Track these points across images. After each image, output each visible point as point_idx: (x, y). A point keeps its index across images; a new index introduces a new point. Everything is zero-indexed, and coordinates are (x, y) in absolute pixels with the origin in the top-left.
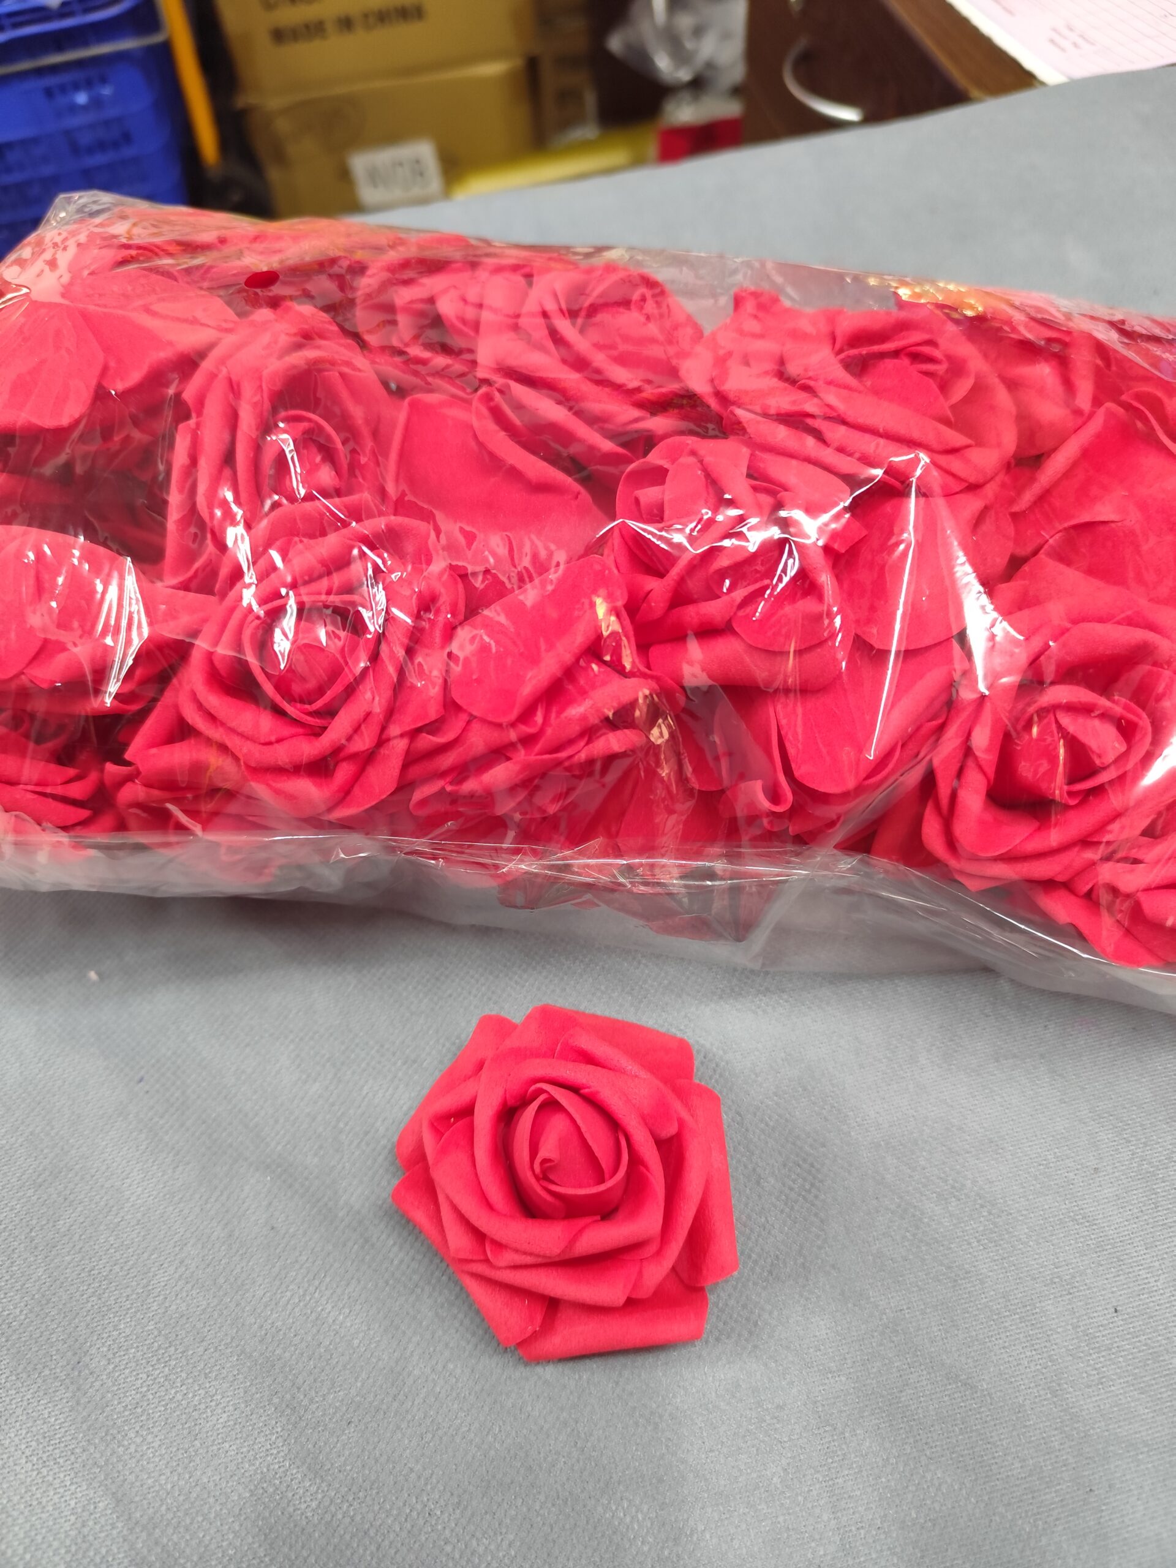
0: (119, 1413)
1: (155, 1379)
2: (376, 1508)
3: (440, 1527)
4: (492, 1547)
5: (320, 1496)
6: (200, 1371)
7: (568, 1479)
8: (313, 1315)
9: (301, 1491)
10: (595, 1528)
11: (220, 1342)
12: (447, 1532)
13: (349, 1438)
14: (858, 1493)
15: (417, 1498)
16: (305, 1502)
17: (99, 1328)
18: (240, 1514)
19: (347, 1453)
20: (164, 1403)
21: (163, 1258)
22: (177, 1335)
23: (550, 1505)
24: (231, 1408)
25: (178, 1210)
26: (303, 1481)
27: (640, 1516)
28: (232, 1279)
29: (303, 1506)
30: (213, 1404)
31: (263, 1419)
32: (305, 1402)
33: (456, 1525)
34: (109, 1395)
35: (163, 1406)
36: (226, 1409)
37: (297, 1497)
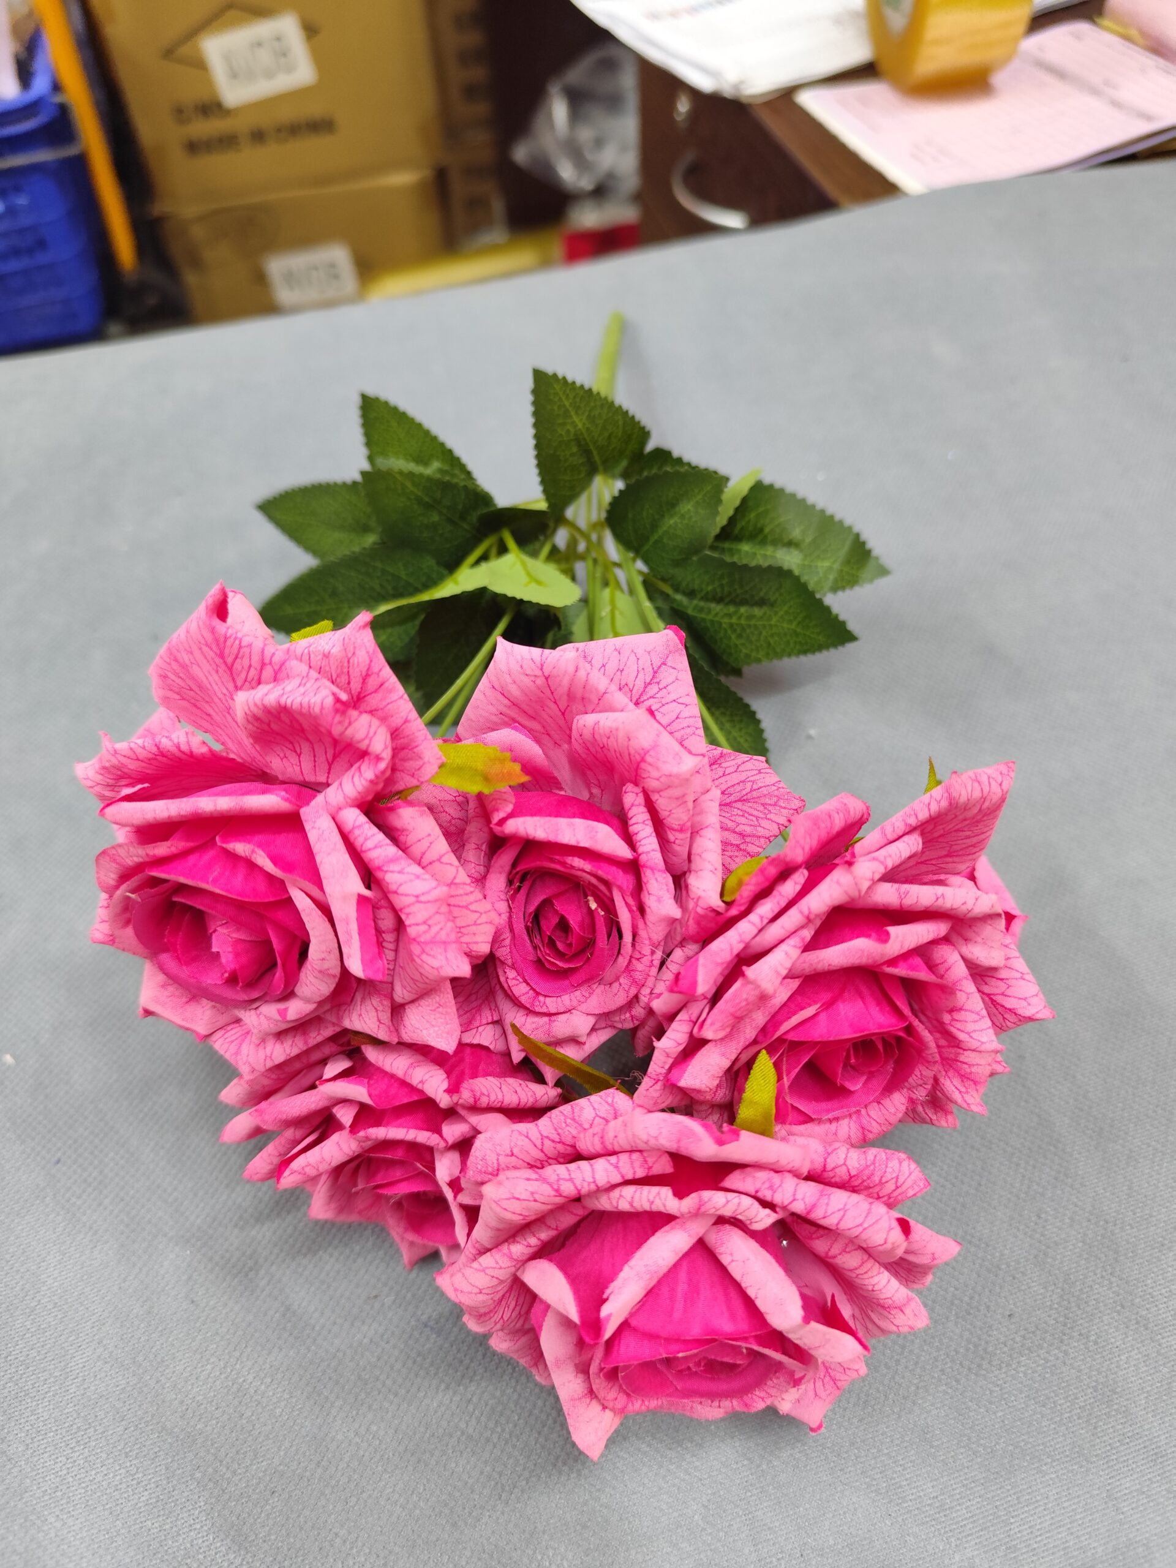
0: (39, 1498)
1: (75, 1461)
6: (120, 1451)
8: (235, 1386)
11: (140, 1420)
13: (273, 1508)
14: (777, 1524)
17: (16, 1413)
19: (271, 1522)
20: (83, 1485)
21: (81, 1339)
22: (96, 1416)
24: (153, 1485)
25: (96, 1290)
28: (151, 1357)
30: (135, 1482)
31: (186, 1494)
32: (228, 1475)
34: (28, 1481)
35: (84, 1488)
36: (148, 1487)
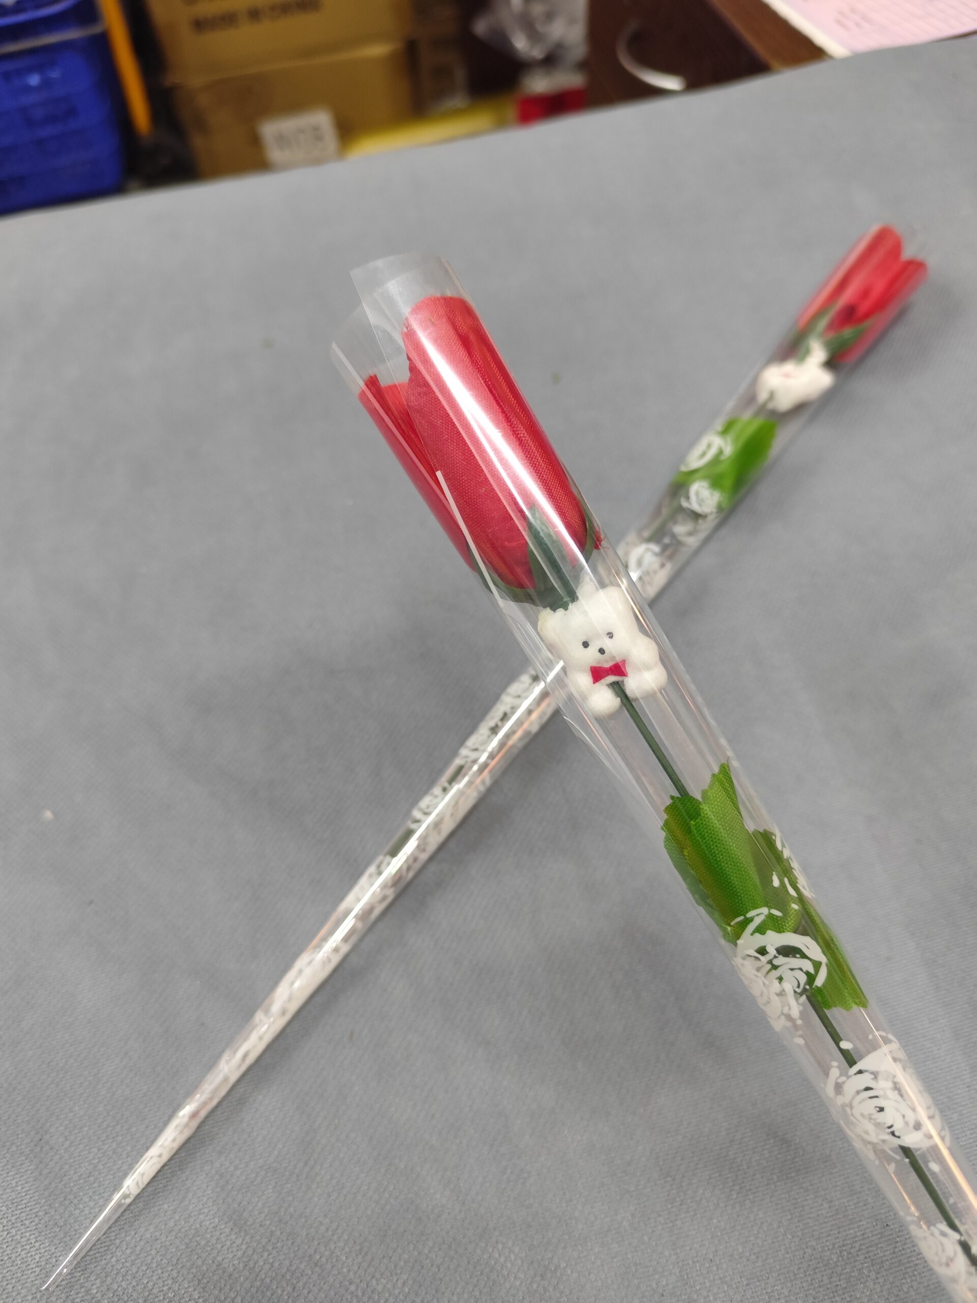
0: (75, 1181)
2: (292, 1255)
3: (345, 1270)
4: (389, 1286)
5: (244, 1247)
7: (452, 1227)
9: (228, 1243)
10: (475, 1267)
12: (351, 1273)
13: (268, 1198)
14: (694, 1233)
15: (326, 1246)
16: (232, 1252)
17: (57, 1110)
18: (177, 1263)
19: (267, 1210)
21: (110, 1051)
23: (437, 1250)
25: (122, 1010)
26: (230, 1234)
27: (512, 1257)
29: (231, 1256)
33: (359, 1268)
34: (67, 1167)
37: (226, 1248)
